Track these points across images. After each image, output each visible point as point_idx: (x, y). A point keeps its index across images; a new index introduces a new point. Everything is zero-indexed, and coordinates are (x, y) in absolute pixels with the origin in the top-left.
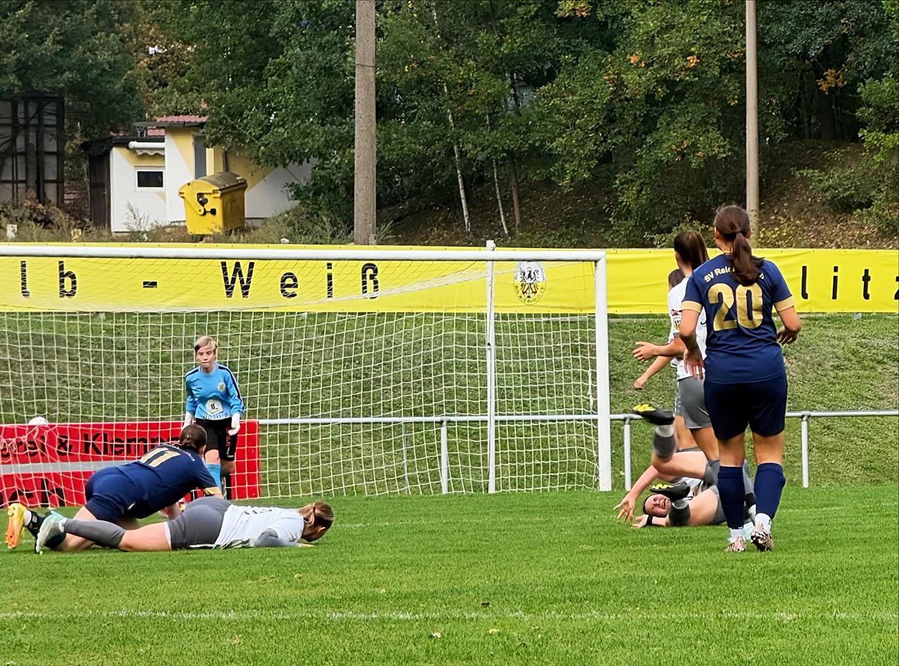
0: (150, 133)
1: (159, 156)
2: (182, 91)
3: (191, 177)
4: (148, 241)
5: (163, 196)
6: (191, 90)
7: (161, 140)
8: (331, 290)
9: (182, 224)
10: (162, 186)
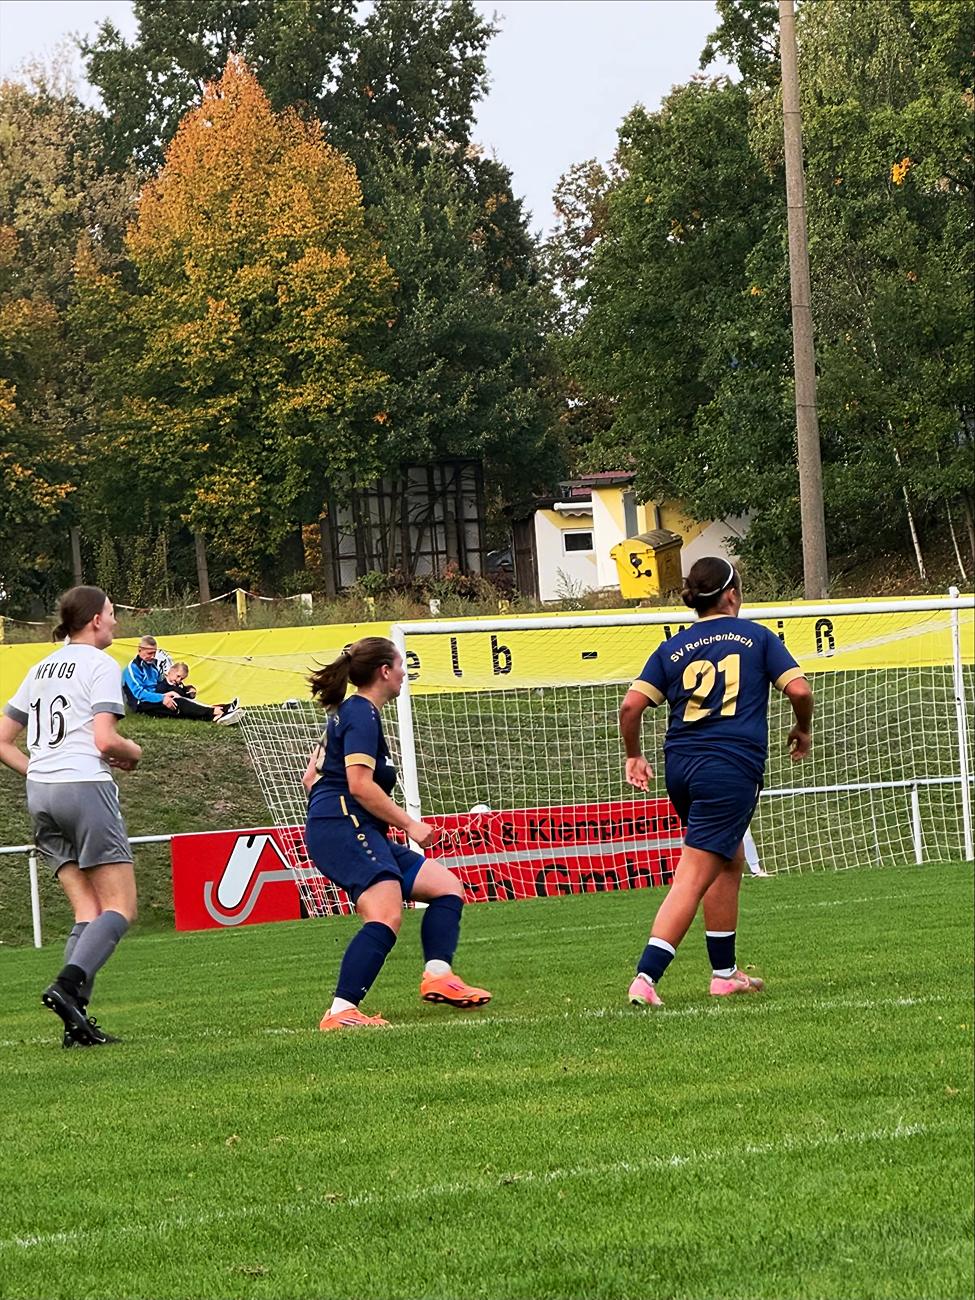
0: (575, 492)
1: (586, 515)
2: (608, 446)
3: (622, 536)
4: (581, 609)
5: (593, 560)
6: (616, 444)
7: (589, 499)
9: (617, 588)
10: (592, 548)
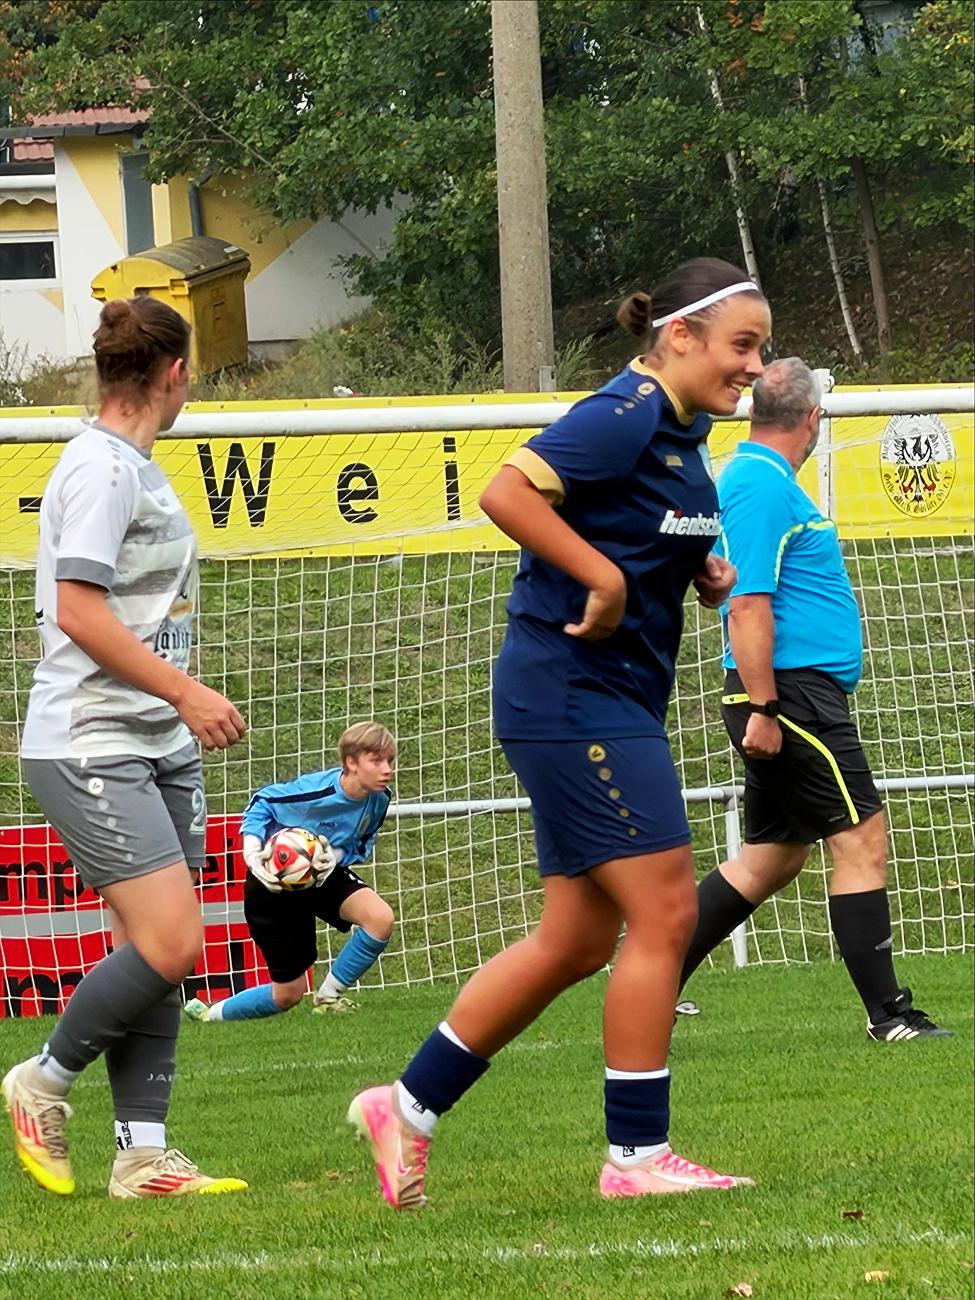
0: (21, 153)
1: (42, 206)
2: (91, 52)
3: (118, 251)
4: (27, 404)
5: (56, 299)
6: (112, 49)
7: (47, 167)
8: (457, 501)
10: (54, 276)
